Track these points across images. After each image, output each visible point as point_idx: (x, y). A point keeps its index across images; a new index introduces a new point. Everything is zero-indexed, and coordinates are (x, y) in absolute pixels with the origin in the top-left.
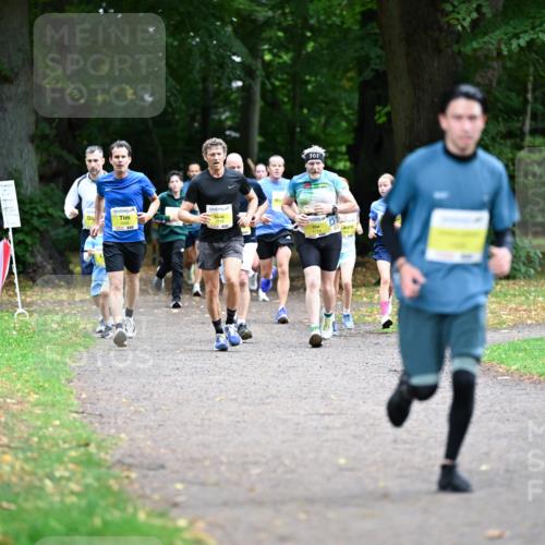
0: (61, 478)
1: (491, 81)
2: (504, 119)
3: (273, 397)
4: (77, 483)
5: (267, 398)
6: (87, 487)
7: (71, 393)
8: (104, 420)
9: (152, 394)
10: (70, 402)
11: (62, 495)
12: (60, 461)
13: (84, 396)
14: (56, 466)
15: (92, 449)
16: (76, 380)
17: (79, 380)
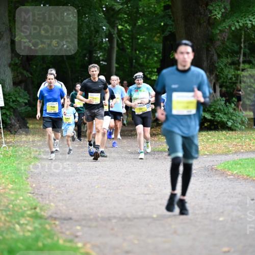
0: (23, 224)
1: (224, 38)
2: (231, 56)
4: (31, 226)
5: (120, 186)
6: (35, 228)
7: (28, 184)
8: (43, 197)
9: (66, 185)
10: (27, 188)
11: (24, 231)
12: (23, 216)
13: (34, 185)
14: (21, 218)
15: (38, 210)
16: (30, 178)
17: (32, 178)
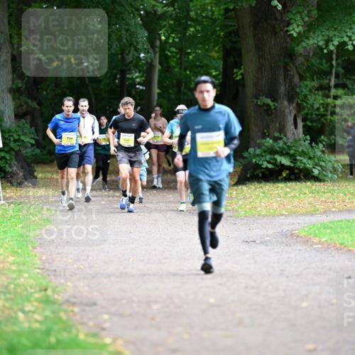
0: (29, 311)
1: (309, 53)
2: (317, 78)
3: (167, 258)
4: (40, 314)
5: (163, 259)
6: (46, 318)
7: (36, 256)
8: (56, 274)
9: (88, 257)
10: (35, 262)
11: (30, 322)
12: (28, 300)
13: (44, 258)
14: (26, 303)
15: (49, 292)
16: (38, 248)
17: (40, 247)
